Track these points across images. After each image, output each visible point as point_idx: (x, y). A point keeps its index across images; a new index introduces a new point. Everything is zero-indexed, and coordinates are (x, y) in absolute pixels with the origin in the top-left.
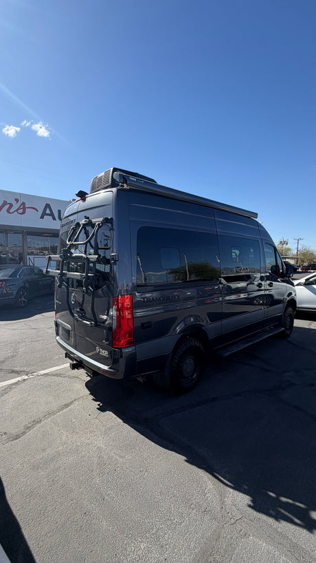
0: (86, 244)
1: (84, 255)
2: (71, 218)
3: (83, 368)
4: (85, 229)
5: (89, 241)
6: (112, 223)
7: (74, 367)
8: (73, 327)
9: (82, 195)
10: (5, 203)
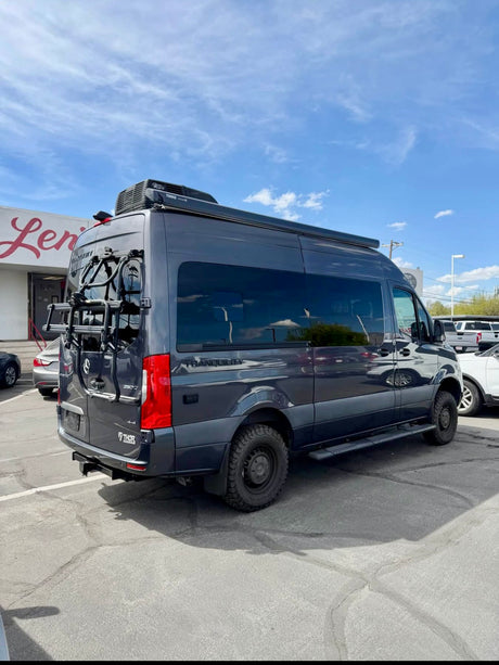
0: (107, 284)
1: (103, 301)
2: (87, 249)
3: (100, 469)
4: (106, 265)
5: (112, 281)
6: (142, 257)
7: (86, 469)
8: (86, 410)
9: (103, 218)
10: (67, 235)
